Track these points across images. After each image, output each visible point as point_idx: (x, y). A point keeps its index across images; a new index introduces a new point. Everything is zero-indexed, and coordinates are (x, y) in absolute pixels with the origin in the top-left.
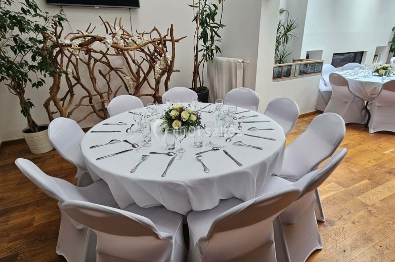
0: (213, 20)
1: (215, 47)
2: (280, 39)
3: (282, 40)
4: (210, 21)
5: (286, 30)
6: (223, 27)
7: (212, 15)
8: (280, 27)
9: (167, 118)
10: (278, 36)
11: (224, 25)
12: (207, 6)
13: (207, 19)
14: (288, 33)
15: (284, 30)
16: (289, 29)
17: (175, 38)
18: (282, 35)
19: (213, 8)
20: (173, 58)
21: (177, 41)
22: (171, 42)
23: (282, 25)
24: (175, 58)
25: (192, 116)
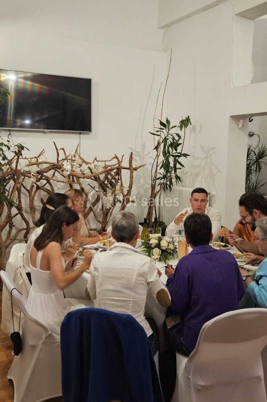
0: (176, 150)
1: (175, 176)
2: (251, 166)
3: (254, 168)
4: (172, 151)
5: (257, 156)
6: (187, 157)
7: (175, 145)
8: (250, 153)
9: (146, 247)
10: (248, 163)
11: (188, 154)
12: (169, 136)
13: (170, 148)
14: (261, 160)
15: (255, 156)
16: (261, 156)
17: (134, 166)
18: (253, 162)
19: (177, 138)
20: (131, 187)
21: (135, 169)
22: (129, 170)
23: (252, 151)
24: (132, 188)
25: (170, 245)
